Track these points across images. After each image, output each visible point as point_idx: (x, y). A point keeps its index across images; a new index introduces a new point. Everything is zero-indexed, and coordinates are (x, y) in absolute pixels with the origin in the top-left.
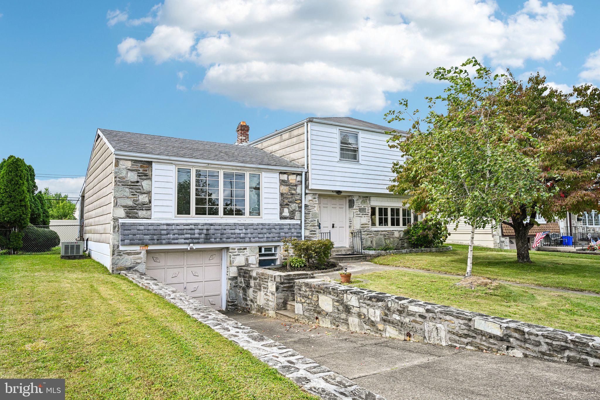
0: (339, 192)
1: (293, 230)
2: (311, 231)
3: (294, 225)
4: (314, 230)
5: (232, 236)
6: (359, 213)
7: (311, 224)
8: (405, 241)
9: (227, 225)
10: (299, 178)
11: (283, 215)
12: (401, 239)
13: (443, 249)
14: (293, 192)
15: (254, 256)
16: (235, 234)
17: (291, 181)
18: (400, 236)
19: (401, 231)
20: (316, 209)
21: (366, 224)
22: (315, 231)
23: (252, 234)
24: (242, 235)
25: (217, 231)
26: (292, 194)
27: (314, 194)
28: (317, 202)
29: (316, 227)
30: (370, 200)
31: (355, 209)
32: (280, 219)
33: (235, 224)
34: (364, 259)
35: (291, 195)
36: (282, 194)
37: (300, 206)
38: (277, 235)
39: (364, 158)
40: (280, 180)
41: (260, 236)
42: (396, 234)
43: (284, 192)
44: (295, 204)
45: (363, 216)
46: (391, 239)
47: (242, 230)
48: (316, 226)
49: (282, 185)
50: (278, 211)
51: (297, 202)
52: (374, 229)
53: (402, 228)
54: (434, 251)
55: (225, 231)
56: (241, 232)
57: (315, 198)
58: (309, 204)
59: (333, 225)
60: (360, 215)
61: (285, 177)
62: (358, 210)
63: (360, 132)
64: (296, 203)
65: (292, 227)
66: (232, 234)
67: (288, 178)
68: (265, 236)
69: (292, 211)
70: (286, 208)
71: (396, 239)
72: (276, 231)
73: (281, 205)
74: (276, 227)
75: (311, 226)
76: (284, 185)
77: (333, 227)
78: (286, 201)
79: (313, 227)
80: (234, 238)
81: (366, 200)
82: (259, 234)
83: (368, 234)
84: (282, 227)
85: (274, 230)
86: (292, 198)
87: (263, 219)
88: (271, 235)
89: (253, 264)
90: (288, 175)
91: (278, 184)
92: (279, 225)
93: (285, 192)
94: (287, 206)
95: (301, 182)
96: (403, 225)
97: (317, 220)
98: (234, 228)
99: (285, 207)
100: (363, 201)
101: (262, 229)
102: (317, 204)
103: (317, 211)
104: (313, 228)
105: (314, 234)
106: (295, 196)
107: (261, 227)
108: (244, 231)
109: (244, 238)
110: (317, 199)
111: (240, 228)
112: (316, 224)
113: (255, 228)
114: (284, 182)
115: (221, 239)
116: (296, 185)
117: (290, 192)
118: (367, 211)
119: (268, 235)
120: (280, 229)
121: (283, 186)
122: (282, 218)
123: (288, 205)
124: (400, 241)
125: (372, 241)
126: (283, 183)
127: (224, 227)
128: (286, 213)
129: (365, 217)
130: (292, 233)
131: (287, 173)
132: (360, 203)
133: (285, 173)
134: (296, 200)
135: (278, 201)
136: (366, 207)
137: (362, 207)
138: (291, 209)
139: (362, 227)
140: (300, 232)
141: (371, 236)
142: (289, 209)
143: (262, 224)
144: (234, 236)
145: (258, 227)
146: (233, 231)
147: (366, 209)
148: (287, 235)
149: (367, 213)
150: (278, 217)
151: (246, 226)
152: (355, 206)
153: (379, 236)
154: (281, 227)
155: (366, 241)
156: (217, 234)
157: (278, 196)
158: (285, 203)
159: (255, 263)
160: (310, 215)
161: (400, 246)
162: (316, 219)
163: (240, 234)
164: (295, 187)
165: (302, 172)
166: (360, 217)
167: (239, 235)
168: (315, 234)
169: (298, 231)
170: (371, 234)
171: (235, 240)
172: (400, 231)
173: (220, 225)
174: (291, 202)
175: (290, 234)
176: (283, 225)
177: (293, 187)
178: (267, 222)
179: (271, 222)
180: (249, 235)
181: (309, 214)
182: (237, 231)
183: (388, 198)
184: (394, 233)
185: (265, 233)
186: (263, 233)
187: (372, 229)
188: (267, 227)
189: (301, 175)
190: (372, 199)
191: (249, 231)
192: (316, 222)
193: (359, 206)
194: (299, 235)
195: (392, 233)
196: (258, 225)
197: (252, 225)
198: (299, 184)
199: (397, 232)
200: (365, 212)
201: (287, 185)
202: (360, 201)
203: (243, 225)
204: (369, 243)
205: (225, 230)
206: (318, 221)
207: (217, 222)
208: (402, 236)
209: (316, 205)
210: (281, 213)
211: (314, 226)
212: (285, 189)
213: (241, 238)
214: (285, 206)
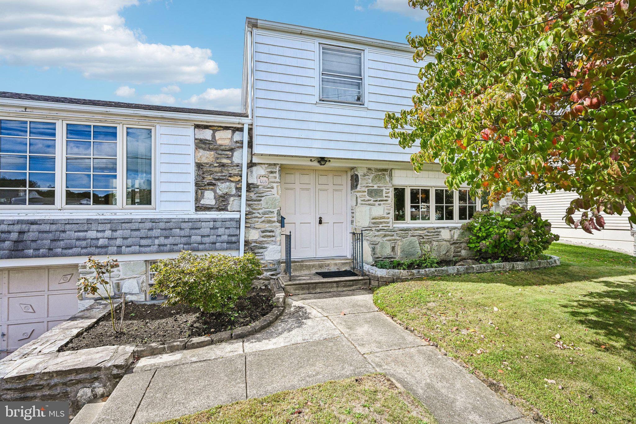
0: (322, 160)
1: (221, 231)
2: (263, 232)
3: (224, 221)
4: (269, 229)
5: (78, 243)
6: (368, 198)
7: (263, 219)
8: (463, 245)
9: (69, 222)
10: (237, 136)
11: (202, 202)
12: (454, 243)
13: (540, 263)
14: (225, 161)
15: (135, 280)
16: (85, 239)
17: (219, 142)
18: (452, 237)
19: (455, 228)
20: (274, 191)
21: (384, 218)
22: (273, 232)
23: (125, 238)
24: (101, 242)
25: (45, 235)
26: (223, 165)
27: (270, 165)
28: (278, 180)
29: (274, 224)
30: (391, 176)
31: (360, 192)
32: (196, 210)
33: (89, 222)
34: (365, 283)
35: (219, 166)
36: (199, 166)
37: (238, 186)
38: (184, 240)
39: (374, 98)
40: (196, 139)
41: (143, 242)
42: (445, 235)
43: (204, 160)
44: (228, 183)
45: (377, 203)
46: (434, 243)
47: (104, 231)
48: (274, 222)
49: (200, 148)
50: (191, 197)
51: (232, 179)
52: (400, 225)
53: (457, 222)
54: (520, 267)
55: (63, 235)
56: (100, 235)
57: (272, 172)
58: (259, 184)
59: (320, 218)
60: (371, 202)
61: (207, 134)
62: (366, 194)
63: (367, 49)
64: (232, 181)
65: (218, 224)
66: (78, 239)
67: (214, 136)
68: (157, 242)
69: (221, 196)
70: (208, 190)
71: (445, 242)
72: (182, 233)
73: (197, 184)
74: (184, 225)
75: (263, 222)
76: (204, 149)
77: (320, 222)
78: (209, 178)
79: (269, 225)
80: (82, 248)
81: (384, 175)
82: (141, 238)
83: (385, 236)
84: (198, 225)
85: (178, 230)
86: (222, 172)
87: (157, 210)
88: (171, 240)
89: (132, 294)
90: (215, 131)
91: (193, 146)
92: (189, 221)
93: (206, 161)
94: (211, 187)
95: (242, 143)
96: (461, 218)
97: (276, 213)
98: (86, 228)
99: (206, 190)
100: (376, 177)
101: (151, 229)
102: (277, 182)
103: (276, 195)
104: (267, 225)
105: (270, 236)
106: (230, 169)
107: (149, 225)
108: (108, 233)
109: (106, 247)
110: (277, 175)
111: (100, 228)
112: (275, 219)
113: (134, 227)
114: (205, 143)
115: (50, 249)
116: (232, 150)
117: (218, 161)
118: (384, 195)
119: (162, 240)
120: (191, 229)
121: (201, 151)
122: (199, 208)
123: (214, 185)
124: (453, 247)
125: (393, 248)
126: (203, 146)
127: (61, 228)
128: (209, 198)
129: (379, 205)
130: (217, 236)
131: (210, 126)
132: (370, 181)
133: (206, 127)
134: (230, 177)
135: (191, 178)
136: (384, 188)
137: (376, 187)
138: (219, 192)
139: (374, 223)
140: (238, 233)
141: (393, 238)
142: (215, 192)
143: (153, 221)
144: (84, 243)
145: (141, 225)
146: (81, 234)
147: (382, 191)
148: (206, 240)
149: (385, 199)
150: (191, 206)
151: (114, 224)
152: (359, 186)
153: (410, 238)
154: (195, 225)
155: (382, 247)
156: (42, 240)
157: (192, 169)
158: (206, 181)
159: (136, 290)
160: (261, 202)
161: (452, 254)
162: (276, 211)
163: (98, 239)
164: (229, 153)
165: (243, 124)
166: (369, 205)
167: (94, 241)
168: (273, 236)
169: (233, 231)
170: (393, 236)
171: (84, 251)
172: (451, 229)
173: (53, 222)
174: (219, 180)
175: (213, 238)
176: (200, 221)
177: (224, 152)
178: (164, 217)
179: (175, 217)
180: (119, 242)
181: (261, 200)
182: (92, 234)
183: (431, 173)
184: (440, 232)
185: (157, 238)
186: (150, 238)
187: (395, 226)
188: (162, 225)
189: (241, 130)
190: (396, 173)
191: (119, 233)
192: (275, 215)
193: (367, 187)
194: (234, 239)
195: (437, 231)
196: (142, 221)
197: (130, 221)
198: (238, 147)
199: (448, 231)
200: (382, 196)
201: (210, 150)
202: (371, 176)
203: (110, 221)
204: (388, 251)
205: (64, 231)
206: (279, 213)
207: (47, 218)
208: (456, 237)
209: (275, 185)
210: (197, 200)
211: (270, 222)
212: (207, 157)
213: (97, 247)
214: (207, 187)
